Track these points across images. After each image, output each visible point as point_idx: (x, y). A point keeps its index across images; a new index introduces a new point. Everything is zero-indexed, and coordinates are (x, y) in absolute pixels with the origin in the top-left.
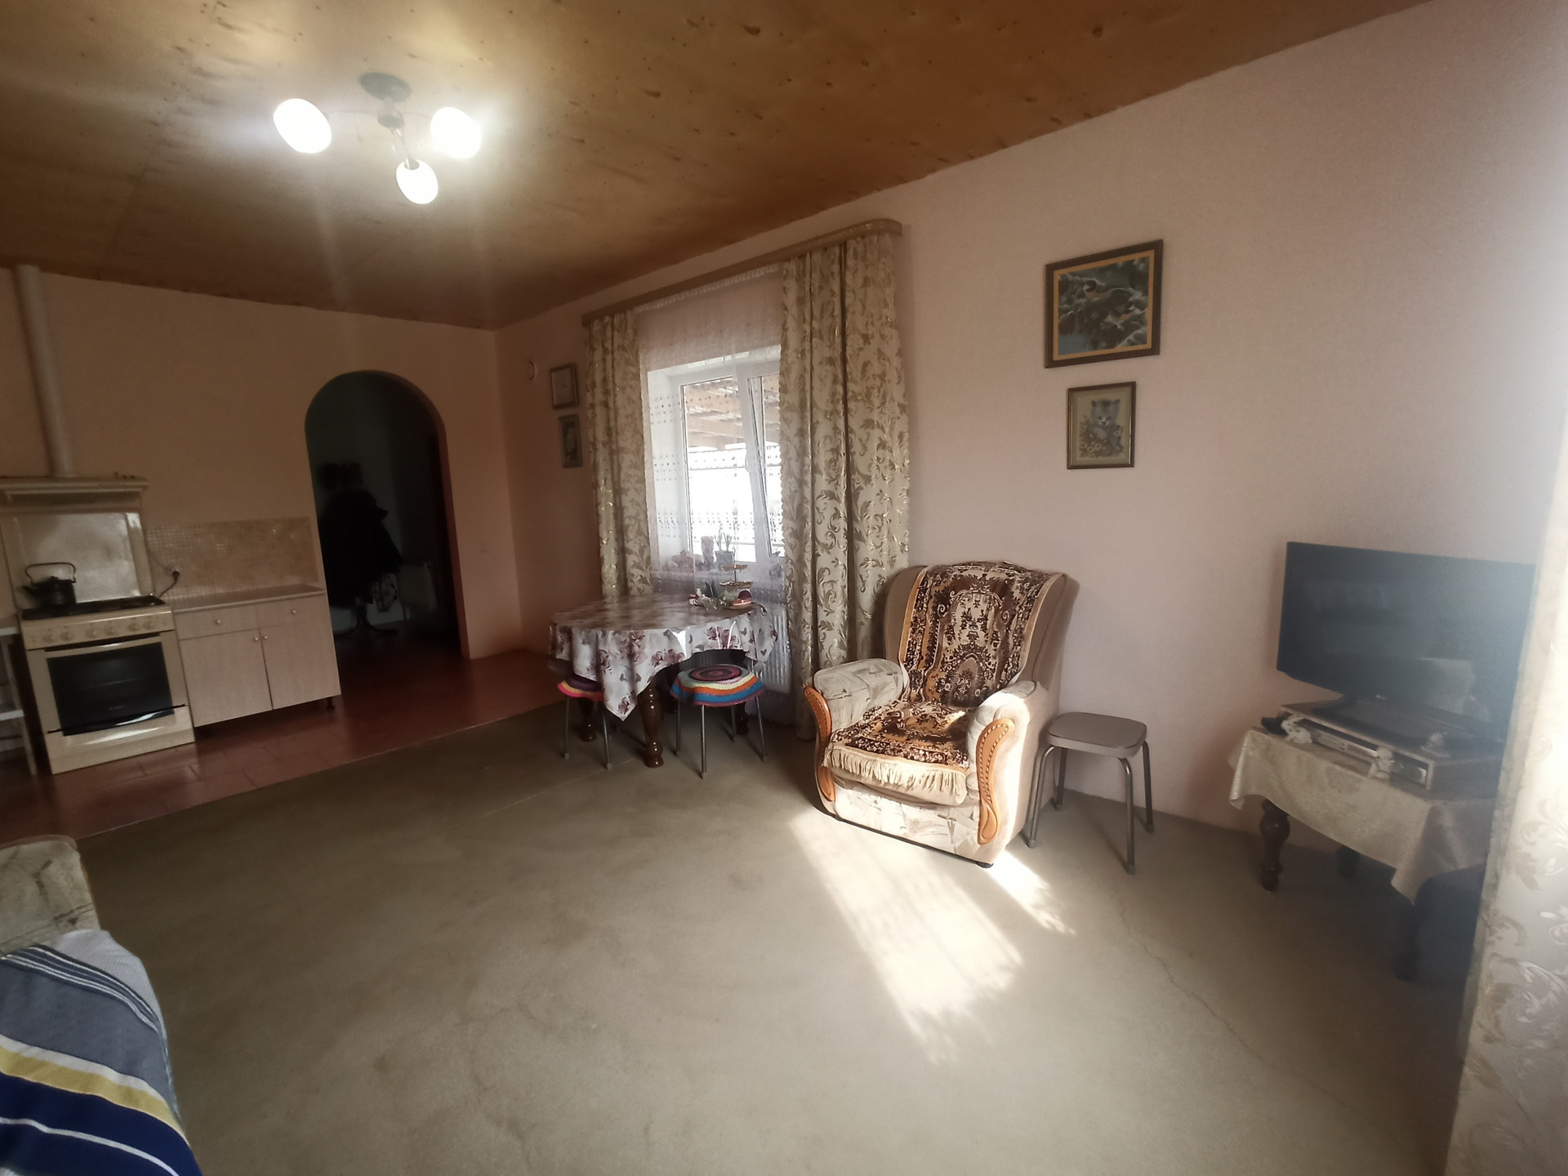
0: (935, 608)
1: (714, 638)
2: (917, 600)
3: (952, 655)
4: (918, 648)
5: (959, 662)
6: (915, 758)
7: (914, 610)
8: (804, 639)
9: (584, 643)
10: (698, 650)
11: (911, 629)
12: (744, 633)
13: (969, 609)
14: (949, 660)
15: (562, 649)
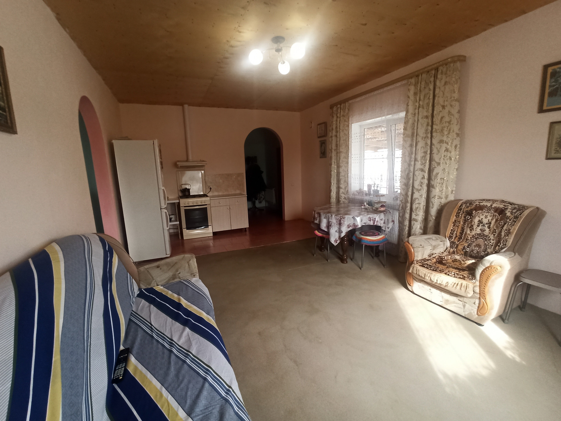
0: (465, 217)
1: (370, 221)
2: (457, 213)
3: (471, 237)
4: (455, 232)
5: (474, 240)
6: (450, 275)
7: (455, 217)
8: (405, 224)
9: (324, 218)
10: (364, 224)
11: (453, 225)
12: (382, 220)
13: (482, 219)
14: (469, 239)
15: (317, 220)
